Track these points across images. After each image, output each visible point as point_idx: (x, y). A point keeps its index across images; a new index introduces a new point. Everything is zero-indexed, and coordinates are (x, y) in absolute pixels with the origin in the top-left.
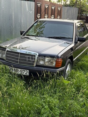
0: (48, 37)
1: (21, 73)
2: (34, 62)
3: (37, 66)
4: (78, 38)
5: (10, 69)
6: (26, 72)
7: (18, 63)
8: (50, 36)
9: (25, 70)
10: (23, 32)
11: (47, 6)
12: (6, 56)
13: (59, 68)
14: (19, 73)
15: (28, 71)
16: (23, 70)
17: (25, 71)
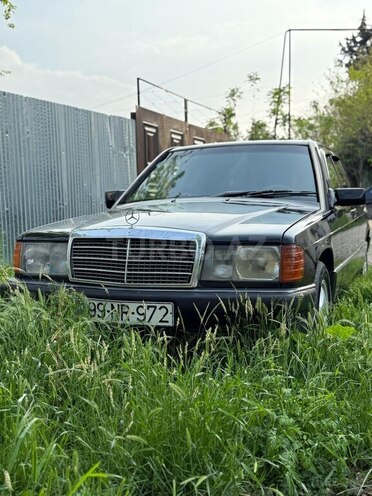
0: (221, 194)
1: (142, 318)
2: (190, 268)
3: (203, 284)
4: (336, 191)
5: (95, 310)
6: (164, 310)
7: (123, 282)
8: (228, 192)
9: (159, 306)
10: (118, 194)
11: (179, 138)
12: (74, 263)
13: (297, 287)
14: (134, 319)
15: (170, 307)
16: (148, 307)
17: (155, 307)
